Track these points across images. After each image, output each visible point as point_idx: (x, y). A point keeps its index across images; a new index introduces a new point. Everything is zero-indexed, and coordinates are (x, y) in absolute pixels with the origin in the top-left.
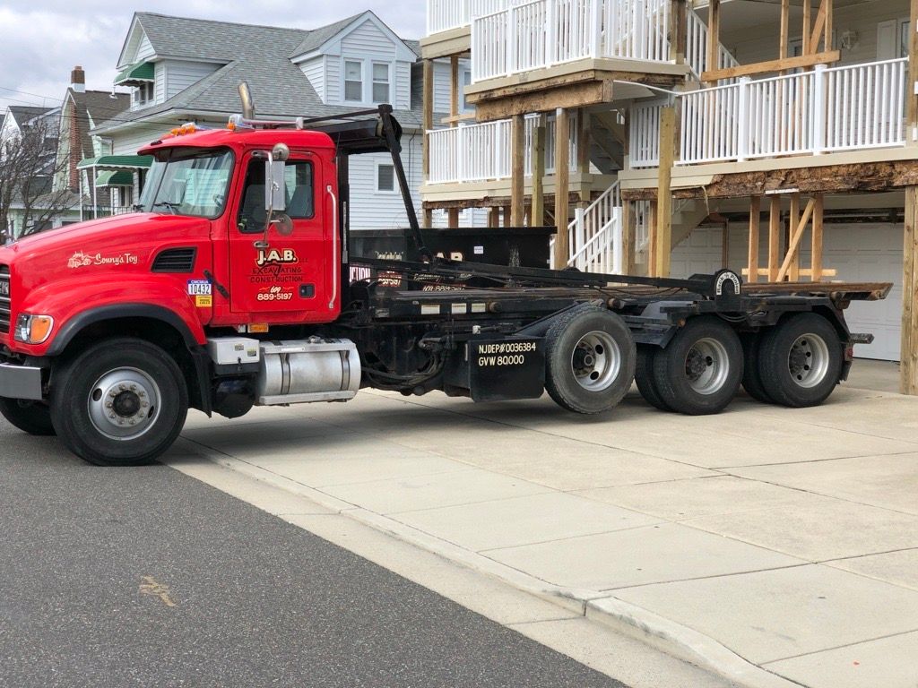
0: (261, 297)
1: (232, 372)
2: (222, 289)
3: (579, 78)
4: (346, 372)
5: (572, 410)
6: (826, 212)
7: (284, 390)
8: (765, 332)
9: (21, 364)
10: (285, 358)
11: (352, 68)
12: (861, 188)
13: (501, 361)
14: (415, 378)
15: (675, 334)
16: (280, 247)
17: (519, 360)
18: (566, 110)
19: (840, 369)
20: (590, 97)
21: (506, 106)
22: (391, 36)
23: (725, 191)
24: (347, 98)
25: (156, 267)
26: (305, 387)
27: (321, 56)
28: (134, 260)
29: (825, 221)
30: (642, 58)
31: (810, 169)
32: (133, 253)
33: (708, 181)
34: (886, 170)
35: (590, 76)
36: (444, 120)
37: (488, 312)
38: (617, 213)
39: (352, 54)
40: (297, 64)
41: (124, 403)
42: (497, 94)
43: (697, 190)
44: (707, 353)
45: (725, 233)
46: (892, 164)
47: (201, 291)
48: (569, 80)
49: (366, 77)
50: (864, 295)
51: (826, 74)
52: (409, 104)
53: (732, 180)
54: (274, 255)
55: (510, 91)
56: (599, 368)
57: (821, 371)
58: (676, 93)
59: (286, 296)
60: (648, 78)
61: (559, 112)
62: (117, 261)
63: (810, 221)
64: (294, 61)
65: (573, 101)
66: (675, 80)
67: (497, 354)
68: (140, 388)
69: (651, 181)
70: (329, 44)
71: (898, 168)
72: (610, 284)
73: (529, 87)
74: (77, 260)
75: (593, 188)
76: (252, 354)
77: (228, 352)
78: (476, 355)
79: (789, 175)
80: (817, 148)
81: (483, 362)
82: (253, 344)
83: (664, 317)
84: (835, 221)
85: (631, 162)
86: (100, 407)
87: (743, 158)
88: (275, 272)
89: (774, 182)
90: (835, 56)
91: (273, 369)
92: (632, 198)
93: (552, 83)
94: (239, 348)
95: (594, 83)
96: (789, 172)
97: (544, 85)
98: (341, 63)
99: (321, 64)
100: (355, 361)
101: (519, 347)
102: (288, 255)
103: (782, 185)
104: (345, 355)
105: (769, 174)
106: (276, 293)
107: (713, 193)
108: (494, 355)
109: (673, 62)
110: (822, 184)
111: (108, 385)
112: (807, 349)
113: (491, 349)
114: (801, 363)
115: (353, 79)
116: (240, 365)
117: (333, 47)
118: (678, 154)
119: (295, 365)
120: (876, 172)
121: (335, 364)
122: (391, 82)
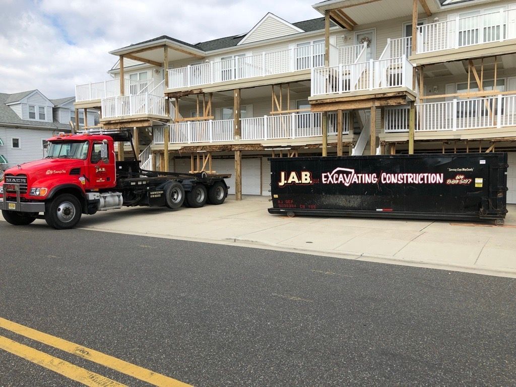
0: (97, 181)
1: (93, 202)
2: (87, 179)
3: (142, 119)
4: (120, 200)
5: (171, 208)
6: (212, 156)
7: (105, 206)
8: (211, 186)
9: (31, 202)
10: (105, 198)
11: (31, 108)
12: (223, 150)
13: (156, 196)
14: (133, 202)
15: (193, 187)
16: (101, 167)
17: (159, 196)
18: (137, 128)
19: (226, 195)
20: (146, 124)
21: (115, 126)
22: (44, 98)
23: (185, 151)
24: (30, 118)
25: (70, 174)
26: (110, 205)
27: (20, 104)
28: (65, 172)
29: (212, 158)
30: (157, 114)
31: (209, 146)
32: (65, 170)
33: (180, 148)
34: (229, 147)
35: (146, 119)
36: (82, 128)
37: (147, 184)
38: (150, 156)
39: (32, 104)
40: (9, 106)
41: (67, 212)
42: (112, 122)
43: (177, 150)
44: (198, 192)
45: (174, 162)
46: (231, 145)
47: (82, 180)
48: (139, 119)
49: (37, 111)
50: (226, 177)
51: (212, 122)
52: (52, 120)
53: (187, 148)
54: (100, 170)
55: (118, 121)
56: (175, 197)
57: (222, 195)
58: (168, 124)
59: (103, 181)
60: (161, 120)
61: (135, 128)
62: (60, 172)
63: (209, 158)
64: (7, 104)
65: (140, 125)
66: (168, 121)
67: (154, 195)
68: (71, 207)
69: (162, 148)
70: (23, 100)
71: (233, 146)
72: (180, 175)
73: (124, 121)
74: (49, 172)
75: (141, 149)
76: (98, 197)
77: (92, 196)
78: (150, 195)
79: (203, 147)
80: (211, 141)
81: (151, 196)
82: (98, 194)
83: (191, 183)
84: (215, 158)
85: (155, 142)
86: (60, 213)
87: (189, 142)
88: (101, 174)
89: (199, 149)
90: (213, 117)
91: (102, 200)
92: (155, 153)
93: (133, 120)
94: (95, 195)
95: (147, 121)
96: (203, 146)
97: (130, 120)
98: (28, 106)
99: (20, 106)
100: (121, 198)
101: (159, 192)
102: (104, 169)
103: (201, 150)
104: (119, 196)
105: (198, 147)
106: (101, 180)
107: (181, 151)
108: (155, 194)
109: (167, 116)
110: (213, 150)
111: (62, 207)
112: (218, 190)
113: (153, 193)
114: (218, 194)
115: (32, 111)
116: (95, 200)
117: (25, 101)
118: (170, 140)
119: (107, 199)
120: (227, 147)
121: (117, 198)
122: (45, 113)
